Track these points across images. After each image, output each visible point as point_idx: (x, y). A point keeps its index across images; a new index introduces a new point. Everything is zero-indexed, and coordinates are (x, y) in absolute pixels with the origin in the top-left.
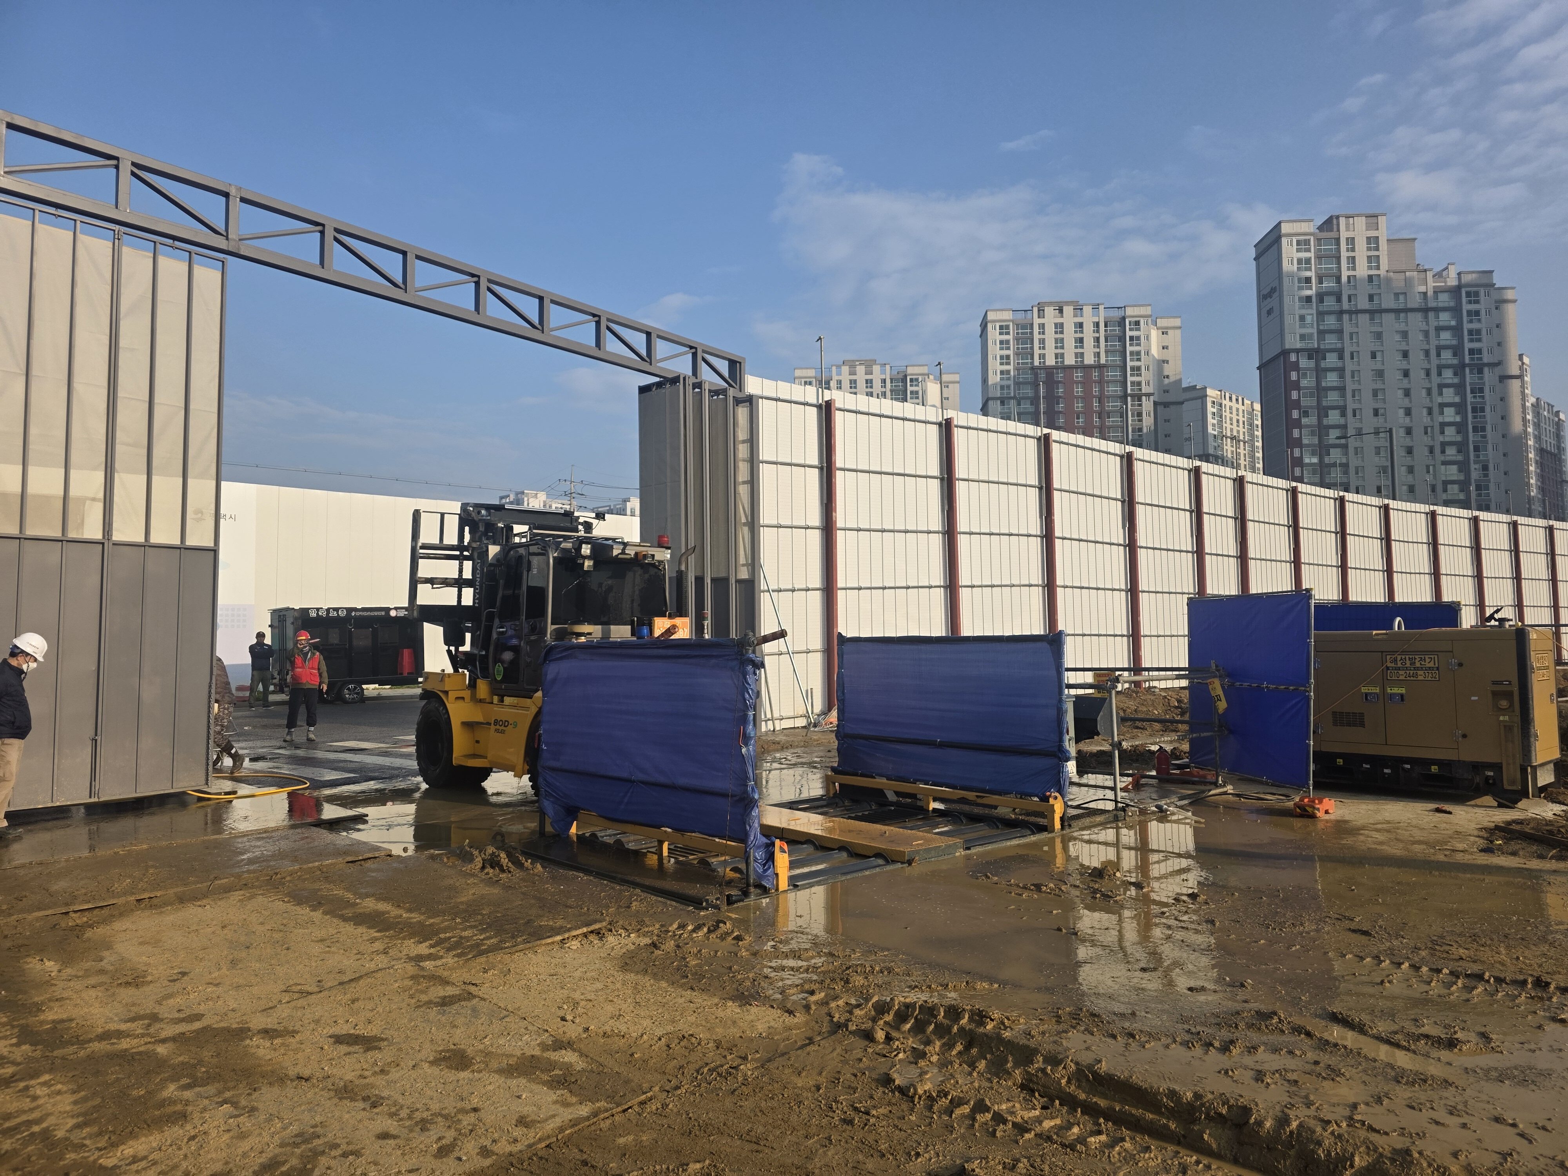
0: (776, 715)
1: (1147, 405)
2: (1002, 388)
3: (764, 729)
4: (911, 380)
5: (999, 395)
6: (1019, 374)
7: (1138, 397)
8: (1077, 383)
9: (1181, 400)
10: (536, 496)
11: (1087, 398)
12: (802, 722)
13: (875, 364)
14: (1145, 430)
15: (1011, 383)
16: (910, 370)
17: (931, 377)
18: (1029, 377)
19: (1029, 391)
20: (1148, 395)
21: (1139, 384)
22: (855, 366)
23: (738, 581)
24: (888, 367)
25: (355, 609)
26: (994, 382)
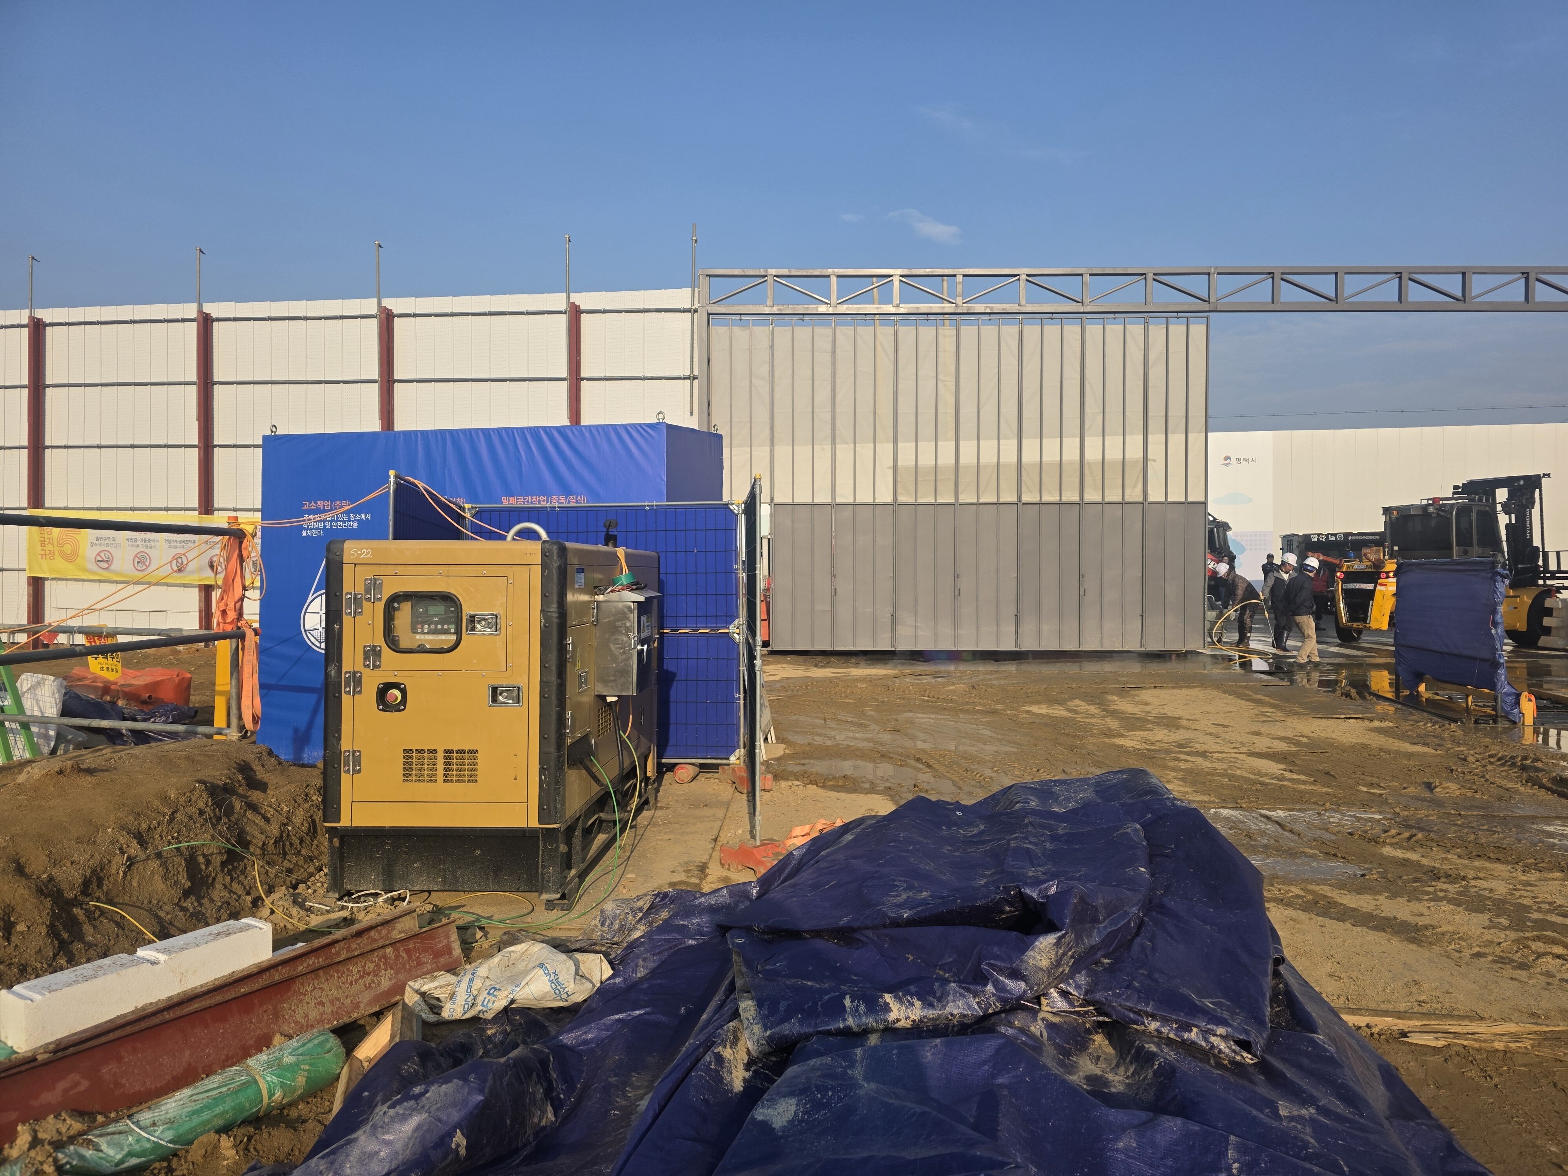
25: (1352, 534)
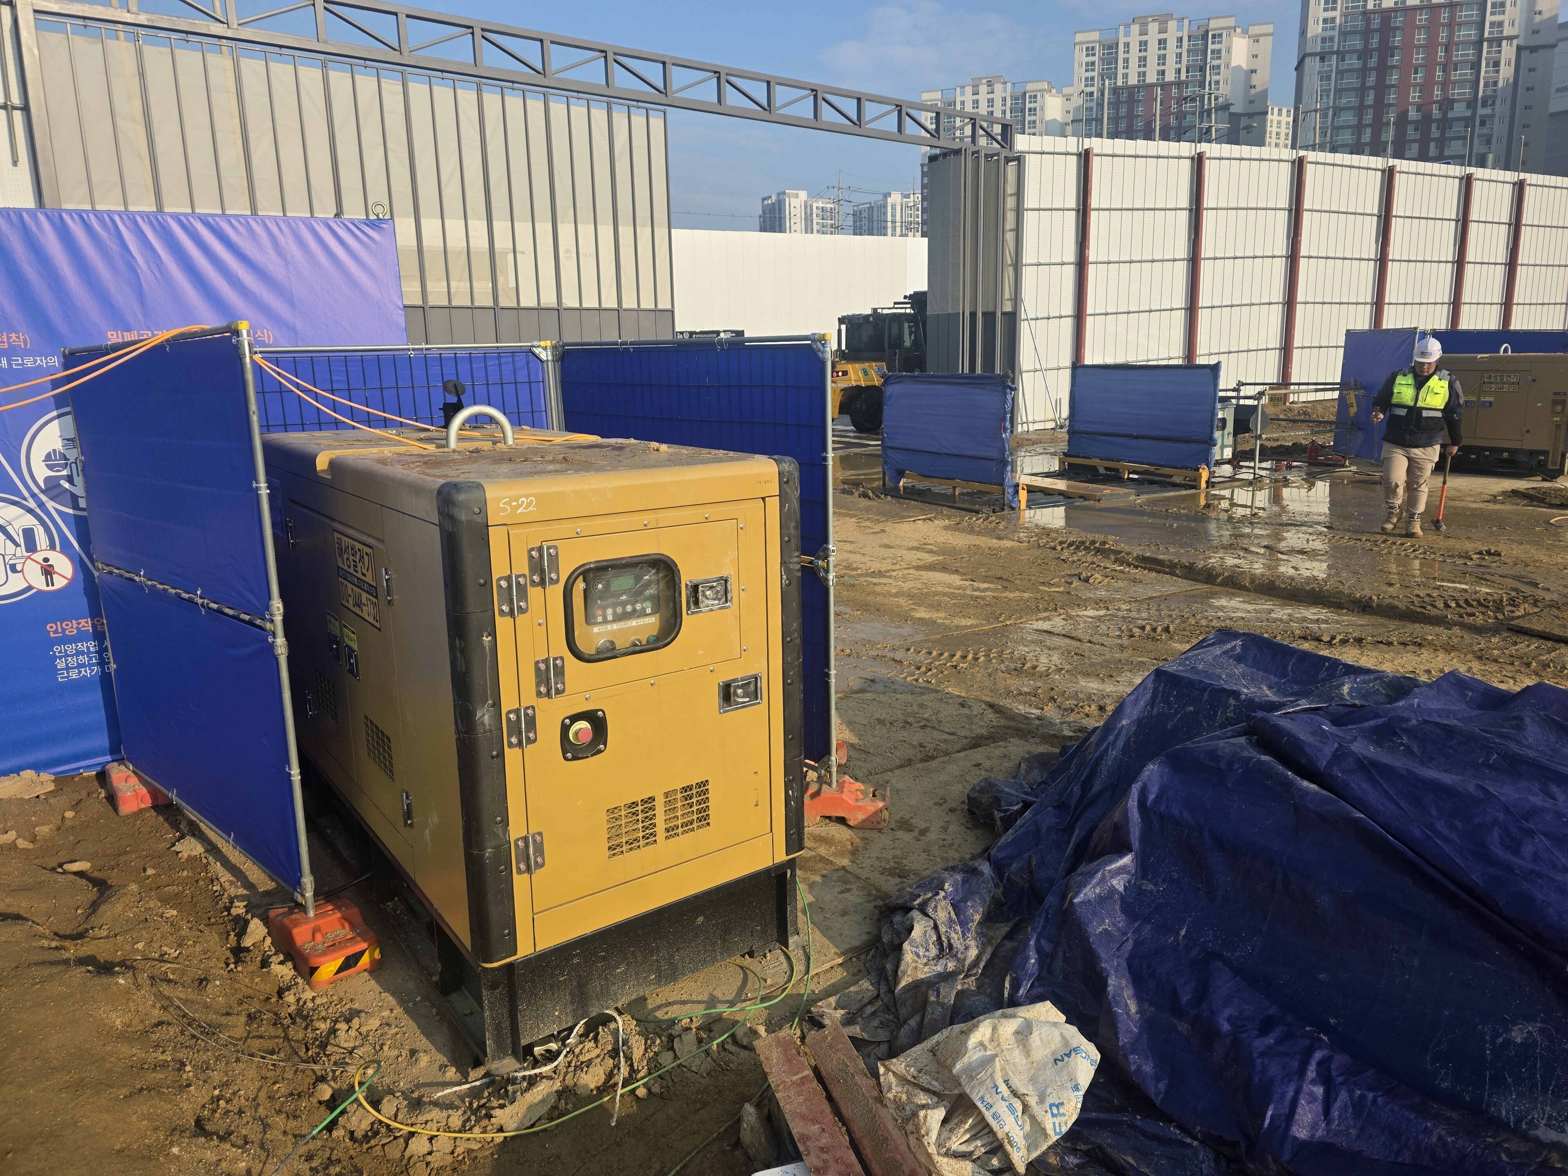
0: (1030, 419)
1: (1508, 52)
2: (1324, 40)
3: (1020, 430)
4: (1214, 36)
5: (1318, 50)
6: (1346, 22)
7: (1497, 41)
8: (1420, 27)
9: (1552, 41)
10: (797, 196)
11: (1430, 47)
12: (1051, 425)
13: (1172, 19)
14: (1500, 84)
15: (1336, 33)
16: (1213, 24)
17: (1238, 30)
18: (1360, 24)
19: (1357, 43)
20: (1510, 38)
21: (1500, 24)
22: (1146, 24)
23: (1003, 314)
24: (1186, 22)
25: (695, 333)
26: (1315, 33)
